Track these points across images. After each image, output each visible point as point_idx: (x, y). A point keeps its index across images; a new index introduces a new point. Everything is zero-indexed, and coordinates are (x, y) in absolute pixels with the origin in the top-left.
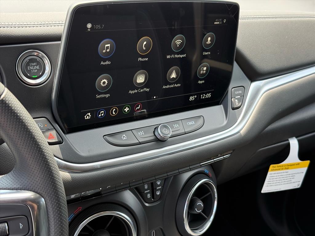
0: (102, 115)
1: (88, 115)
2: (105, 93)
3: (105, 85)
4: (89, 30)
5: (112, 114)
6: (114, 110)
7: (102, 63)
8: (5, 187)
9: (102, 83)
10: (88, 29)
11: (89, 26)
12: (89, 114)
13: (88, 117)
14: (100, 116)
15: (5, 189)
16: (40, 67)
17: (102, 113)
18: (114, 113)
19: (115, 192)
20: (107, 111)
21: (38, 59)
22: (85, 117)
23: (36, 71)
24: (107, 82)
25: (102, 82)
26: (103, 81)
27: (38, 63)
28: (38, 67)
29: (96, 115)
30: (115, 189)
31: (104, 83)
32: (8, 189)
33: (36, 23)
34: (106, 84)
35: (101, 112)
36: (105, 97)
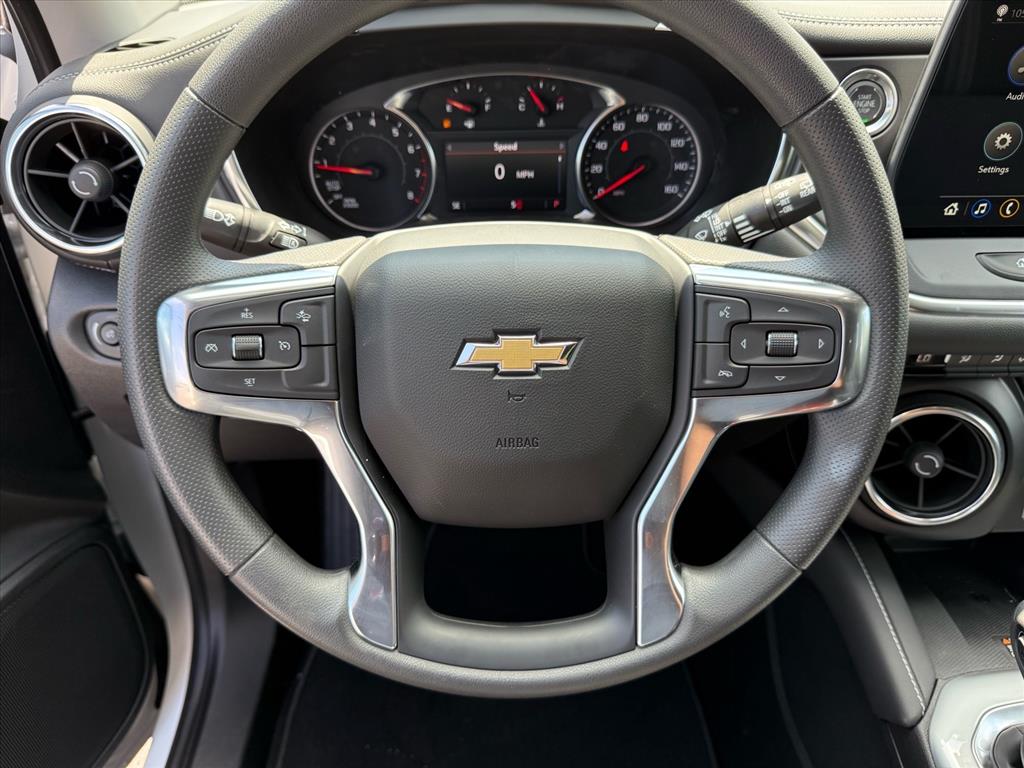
0: (983, 212)
1: (952, 207)
2: (1000, 165)
3: (1004, 146)
4: (1000, 20)
5: (1004, 212)
6: (1011, 204)
7: (1010, 96)
8: (803, 274)
9: (998, 142)
10: (999, 17)
11: (1002, 10)
12: (955, 205)
13: (952, 210)
14: (976, 212)
15: (801, 276)
16: (877, 104)
17: (982, 208)
18: (1008, 212)
19: (975, 375)
20: (995, 205)
21: (876, 88)
22: (946, 210)
23: (868, 110)
24: (1009, 141)
25: (999, 139)
26: (1002, 136)
27: (875, 96)
28: (872, 104)
29: (969, 210)
30: (974, 369)
31: (1004, 141)
32: (808, 278)
33: (885, 19)
34: (1007, 144)
35: (981, 205)
36: (998, 173)
